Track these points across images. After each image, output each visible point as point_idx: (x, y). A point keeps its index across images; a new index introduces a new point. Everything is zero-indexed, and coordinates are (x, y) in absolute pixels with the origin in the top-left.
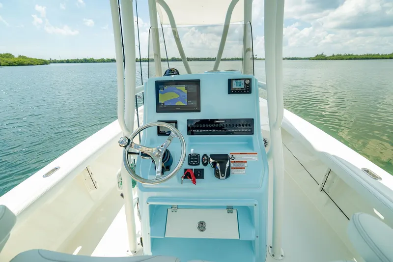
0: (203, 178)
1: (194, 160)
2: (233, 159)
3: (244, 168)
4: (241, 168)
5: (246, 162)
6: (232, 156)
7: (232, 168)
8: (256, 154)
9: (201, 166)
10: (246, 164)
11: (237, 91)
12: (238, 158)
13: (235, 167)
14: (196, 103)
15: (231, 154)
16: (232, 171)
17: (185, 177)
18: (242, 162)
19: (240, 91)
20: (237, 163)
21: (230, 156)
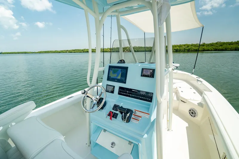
0: (116, 118)
1: (115, 108)
2: (135, 113)
3: (139, 120)
4: (137, 120)
5: (141, 117)
6: (135, 111)
7: (132, 118)
8: (149, 114)
9: (117, 112)
10: (140, 118)
11: (145, 75)
12: (138, 113)
13: (134, 118)
14: (124, 79)
15: (135, 110)
16: (132, 120)
17: (108, 115)
18: (139, 116)
19: (147, 75)
20: (136, 116)
21: (134, 111)
